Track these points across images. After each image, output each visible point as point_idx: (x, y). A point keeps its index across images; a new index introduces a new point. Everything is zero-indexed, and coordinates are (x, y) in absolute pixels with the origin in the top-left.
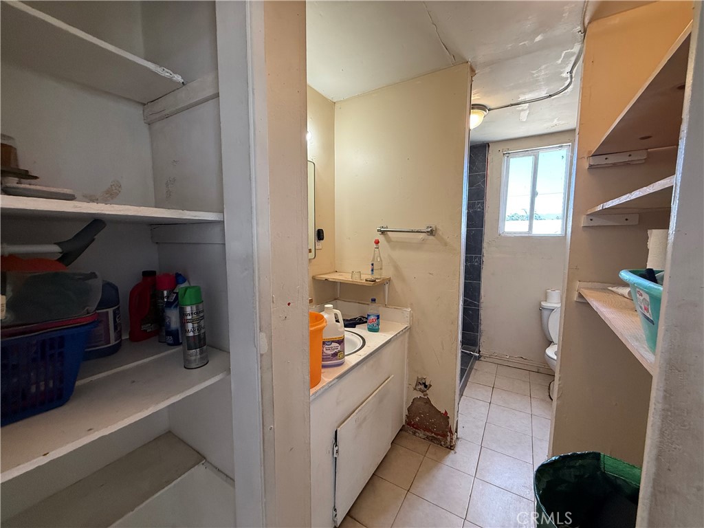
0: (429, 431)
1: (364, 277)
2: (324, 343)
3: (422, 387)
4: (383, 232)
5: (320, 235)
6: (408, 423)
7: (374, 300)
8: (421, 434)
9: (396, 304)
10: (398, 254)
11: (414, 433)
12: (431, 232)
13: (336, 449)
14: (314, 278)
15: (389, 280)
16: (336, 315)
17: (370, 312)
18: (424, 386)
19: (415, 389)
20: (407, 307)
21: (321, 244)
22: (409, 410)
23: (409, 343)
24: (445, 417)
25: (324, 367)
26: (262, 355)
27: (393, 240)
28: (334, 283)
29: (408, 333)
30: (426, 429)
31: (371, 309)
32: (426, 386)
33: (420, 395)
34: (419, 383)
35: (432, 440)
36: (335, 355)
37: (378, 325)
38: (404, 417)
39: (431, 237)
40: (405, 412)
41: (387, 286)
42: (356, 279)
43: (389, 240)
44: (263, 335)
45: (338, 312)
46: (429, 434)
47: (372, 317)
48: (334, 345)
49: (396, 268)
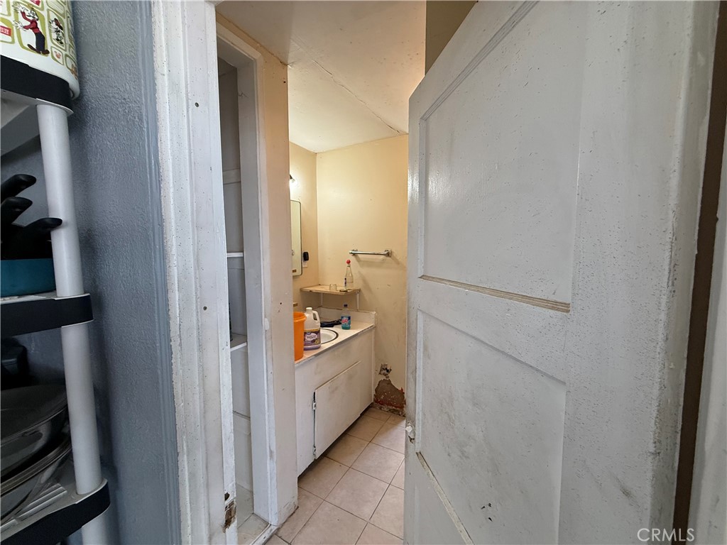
0: (391, 405)
1: (339, 289)
2: (305, 333)
3: (385, 372)
4: (354, 254)
5: (305, 257)
6: (376, 401)
7: (346, 306)
8: (385, 408)
9: (365, 308)
10: (364, 271)
11: (380, 408)
12: (388, 255)
13: (314, 404)
14: (301, 290)
15: (360, 290)
16: (314, 314)
17: (344, 314)
18: (386, 370)
19: (380, 373)
20: (373, 311)
21: (306, 264)
22: (376, 391)
23: (375, 338)
24: (402, 393)
25: (305, 349)
26: (266, 331)
27: (362, 259)
28: (318, 294)
29: (374, 331)
30: (389, 404)
31: (345, 313)
32: (388, 371)
33: (383, 378)
34: (382, 369)
35: (393, 411)
36: (314, 341)
37: (349, 324)
38: (373, 397)
39: (388, 258)
40: (374, 393)
41: (358, 295)
42: (333, 291)
43: (359, 260)
44: (266, 319)
45: (315, 312)
46: (391, 407)
47: (345, 319)
48: (313, 334)
49: (364, 281)
